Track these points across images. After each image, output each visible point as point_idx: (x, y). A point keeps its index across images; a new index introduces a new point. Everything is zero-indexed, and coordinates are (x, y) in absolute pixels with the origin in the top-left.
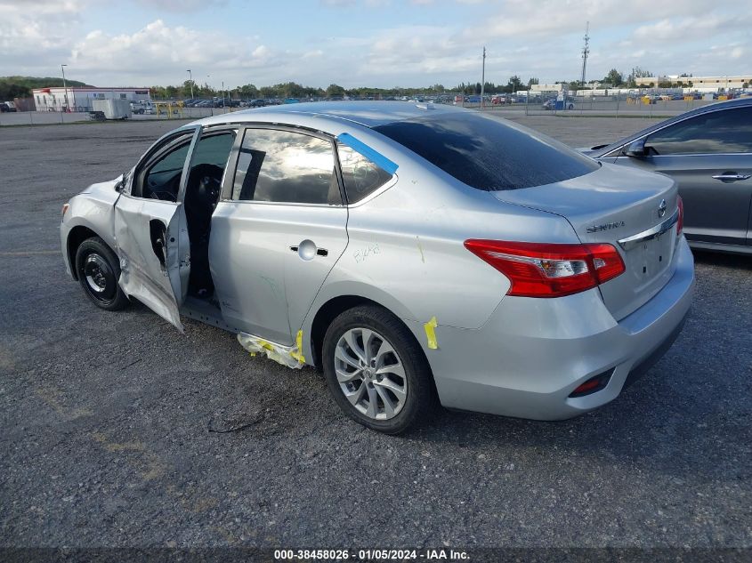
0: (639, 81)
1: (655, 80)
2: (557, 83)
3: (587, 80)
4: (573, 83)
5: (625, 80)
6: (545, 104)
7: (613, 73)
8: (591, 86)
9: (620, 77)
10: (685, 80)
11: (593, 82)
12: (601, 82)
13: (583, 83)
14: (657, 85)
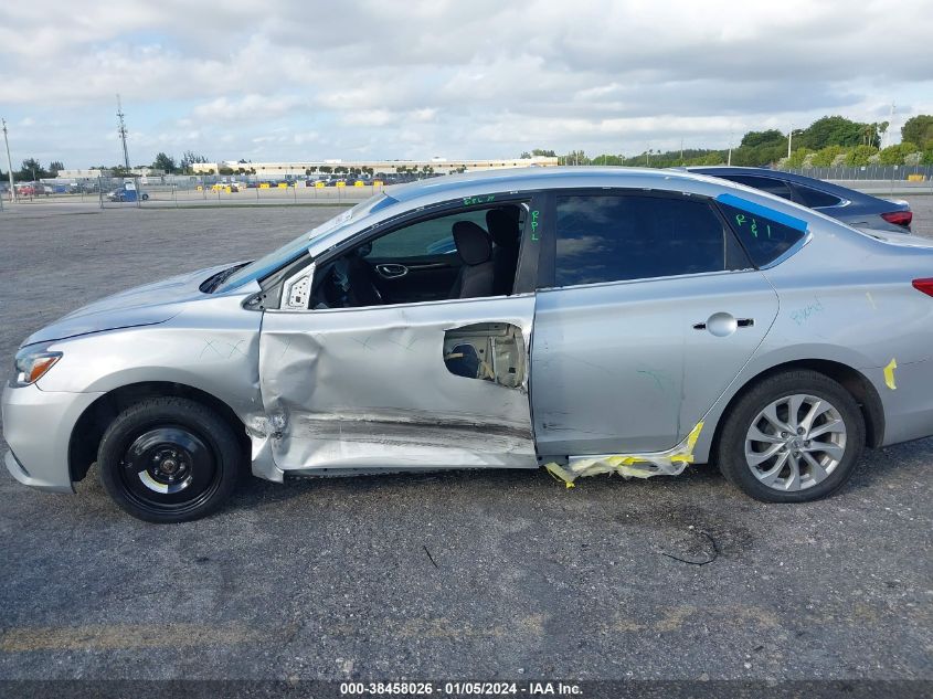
0: (196, 167)
1: (214, 166)
2: (93, 168)
3: (132, 166)
4: (115, 169)
5: (178, 166)
6: (111, 194)
7: (162, 158)
8: (139, 172)
9: (171, 163)
10: (246, 167)
11: (141, 168)
12: (151, 168)
13: (128, 169)
14: (217, 171)
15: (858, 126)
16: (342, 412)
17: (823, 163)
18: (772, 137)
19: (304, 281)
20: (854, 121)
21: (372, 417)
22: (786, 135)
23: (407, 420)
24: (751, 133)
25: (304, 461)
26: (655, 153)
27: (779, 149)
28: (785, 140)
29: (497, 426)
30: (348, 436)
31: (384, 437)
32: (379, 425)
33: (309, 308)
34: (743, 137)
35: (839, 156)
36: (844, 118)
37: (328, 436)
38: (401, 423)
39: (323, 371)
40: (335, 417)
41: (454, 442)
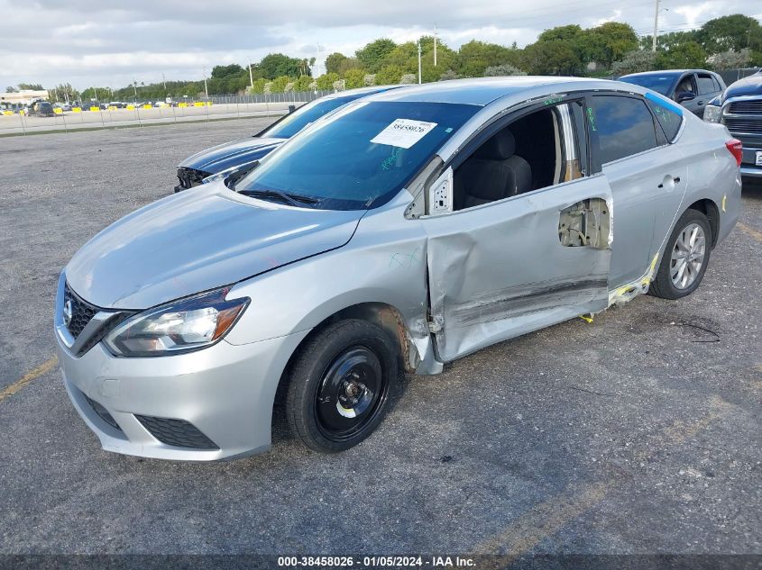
15: (295, 61)
16: (482, 298)
17: (279, 90)
18: (234, 69)
19: (443, 185)
20: (291, 57)
21: (504, 297)
22: (244, 69)
23: (529, 293)
24: (218, 67)
25: (457, 350)
26: (139, 85)
27: (242, 79)
28: (245, 72)
29: (586, 282)
30: (486, 318)
31: (510, 312)
32: (509, 303)
33: (454, 209)
34: (212, 70)
35: (289, 84)
36: (284, 54)
37: (471, 322)
38: (525, 296)
39: (472, 264)
40: (477, 304)
41: (556, 304)
